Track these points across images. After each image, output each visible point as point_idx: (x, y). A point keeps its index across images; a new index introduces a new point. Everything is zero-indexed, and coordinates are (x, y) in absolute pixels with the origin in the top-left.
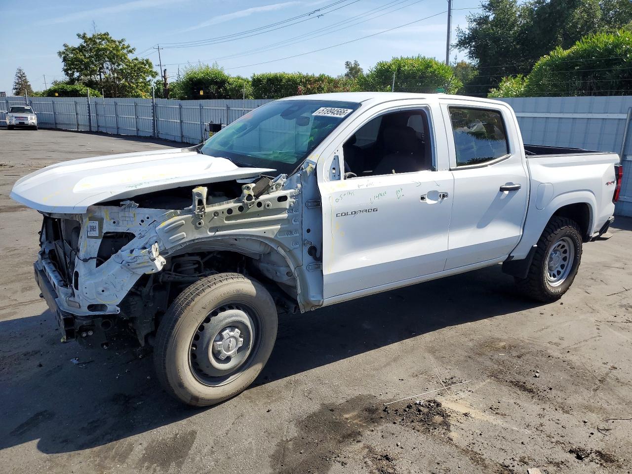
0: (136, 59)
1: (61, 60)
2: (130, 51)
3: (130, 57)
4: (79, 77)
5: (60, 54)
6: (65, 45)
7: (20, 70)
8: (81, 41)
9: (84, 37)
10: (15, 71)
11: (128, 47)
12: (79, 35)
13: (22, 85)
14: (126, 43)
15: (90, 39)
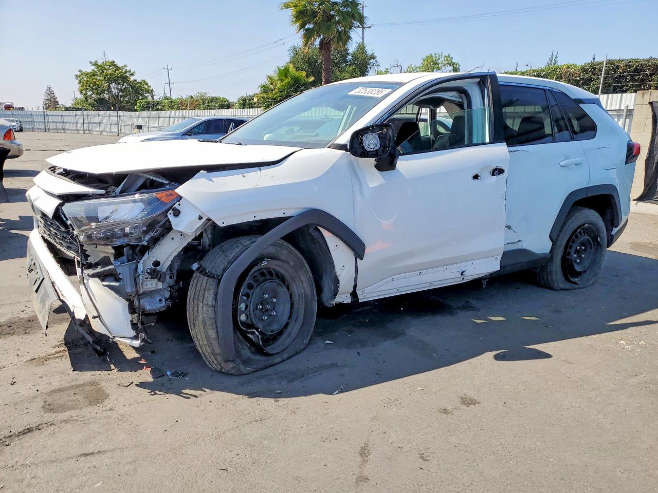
0: (136, 81)
1: (77, 81)
2: (132, 75)
3: (132, 78)
4: (91, 95)
5: (77, 76)
6: (80, 71)
7: (50, 88)
8: (94, 68)
9: (96, 64)
10: (45, 89)
11: (130, 71)
12: (91, 63)
13: (50, 101)
14: (128, 69)
15: (101, 66)
